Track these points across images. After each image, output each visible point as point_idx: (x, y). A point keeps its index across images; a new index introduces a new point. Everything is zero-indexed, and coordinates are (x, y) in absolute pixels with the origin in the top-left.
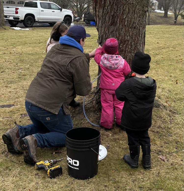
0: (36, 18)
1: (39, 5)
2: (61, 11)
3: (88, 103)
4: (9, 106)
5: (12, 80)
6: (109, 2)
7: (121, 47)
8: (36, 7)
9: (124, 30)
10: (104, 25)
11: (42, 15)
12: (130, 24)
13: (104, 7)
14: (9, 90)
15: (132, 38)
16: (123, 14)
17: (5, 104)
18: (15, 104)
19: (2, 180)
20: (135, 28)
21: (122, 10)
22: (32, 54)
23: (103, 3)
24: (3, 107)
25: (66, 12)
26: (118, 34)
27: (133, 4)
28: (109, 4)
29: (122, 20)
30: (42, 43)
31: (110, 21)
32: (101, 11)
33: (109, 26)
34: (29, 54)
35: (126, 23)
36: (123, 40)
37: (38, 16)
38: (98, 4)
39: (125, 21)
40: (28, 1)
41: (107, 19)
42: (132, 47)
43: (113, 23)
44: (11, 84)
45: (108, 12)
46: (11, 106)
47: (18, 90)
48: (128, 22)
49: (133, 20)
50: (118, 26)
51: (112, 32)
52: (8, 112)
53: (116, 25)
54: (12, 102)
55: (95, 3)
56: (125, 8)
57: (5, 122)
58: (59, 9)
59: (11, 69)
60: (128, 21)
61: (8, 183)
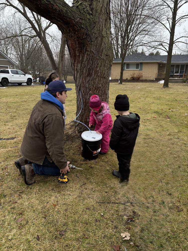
0: (9, 80)
1: (10, 72)
2: (25, 75)
3: (72, 133)
4: (13, 138)
5: (7, 120)
6: (86, 58)
7: (95, 92)
8: (9, 73)
9: (97, 79)
10: (82, 76)
11: (13, 78)
12: (102, 75)
13: (81, 62)
14: (8, 127)
15: (103, 85)
16: (97, 67)
17: (9, 137)
18: (17, 137)
19: (28, 198)
20: (104, 78)
21: (96, 64)
22: (15, 103)
23: (81, 59)
24: (8, 140)
25: (28, 76)
26: (93, 83)
27: (104, 59)
28: (86, 60)
29: (96, 72)
30: (18, 95)
31: (87, 73)
32: (79, 65)
33: (86, 77)
34: (13, 103)
35: (99, 74)
36: (97, 87)
37: (11, 79)
38: (77, 60)
39: (98, 73)
40: (2, 69)
41: (84, 71)
42: (102, 92)
43: (89, 75)
44: (7, 123)
45: (85, 66)
46: (14, 139)
47: (14, 127)
48: (100, 74)
49: (104, 72)
50: (93, 76)
51: (88, 81)
52: (14, 143)
53: (91, 76)
54: (13, 136)
55: (74, 59)
56: (98, 62)
57: (14, 151)
58: (23, 74)
59: (4, 113)
60: (100, 72)
61: (33, 200)
